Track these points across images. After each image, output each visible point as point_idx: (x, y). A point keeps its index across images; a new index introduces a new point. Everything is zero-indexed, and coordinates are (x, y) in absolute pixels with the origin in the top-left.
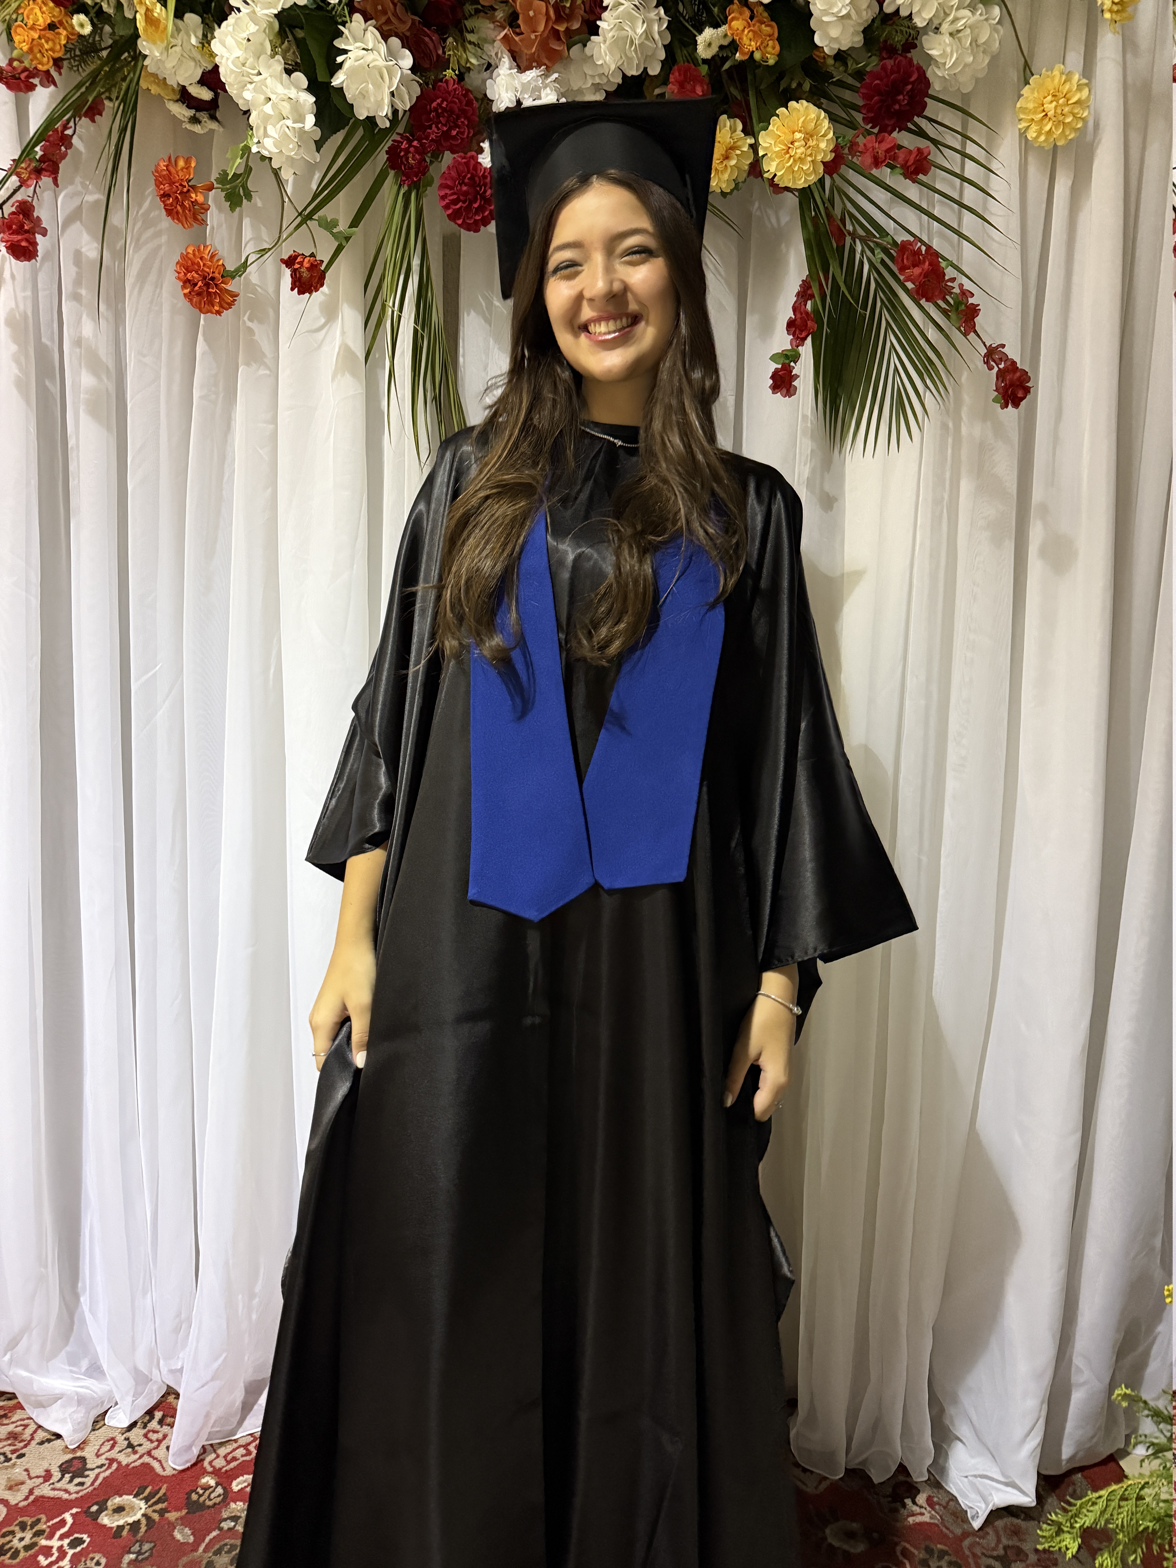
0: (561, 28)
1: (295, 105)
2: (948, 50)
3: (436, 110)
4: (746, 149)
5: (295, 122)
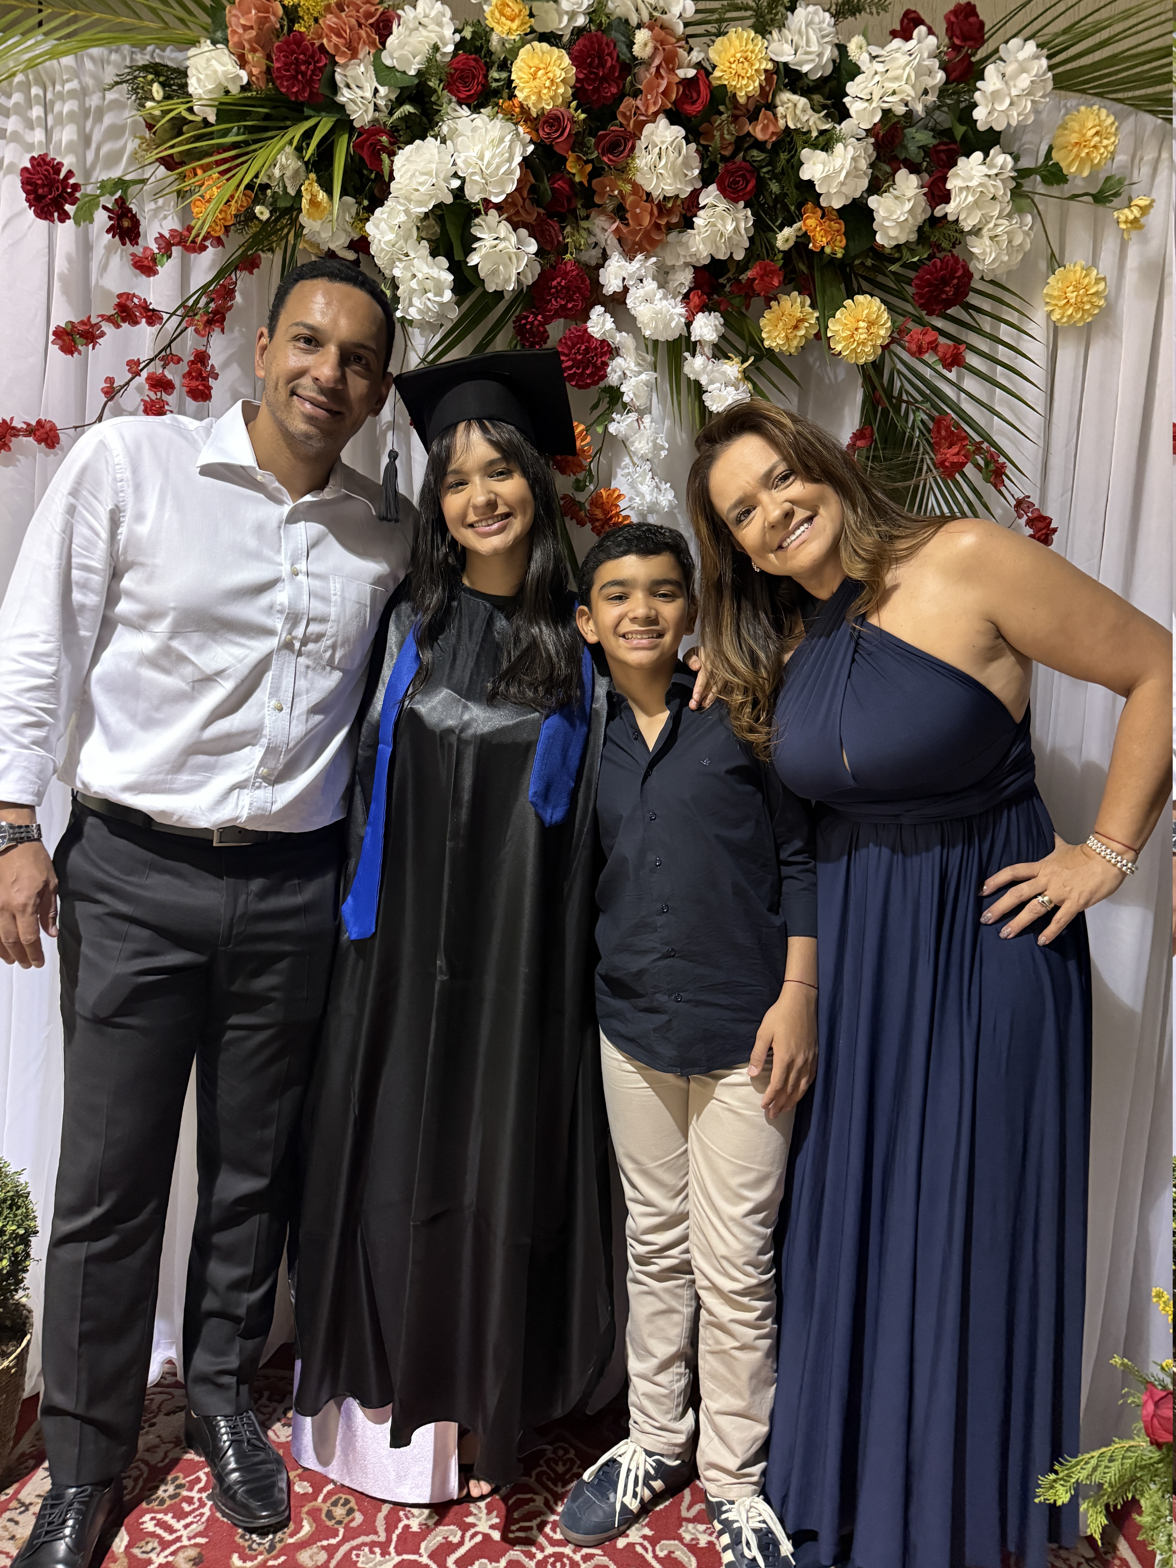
0: (663, 222)
1: (437, 281)
2: (988, 250)
3: (556, 287)
4: (813, 321)
5: (435, 295)
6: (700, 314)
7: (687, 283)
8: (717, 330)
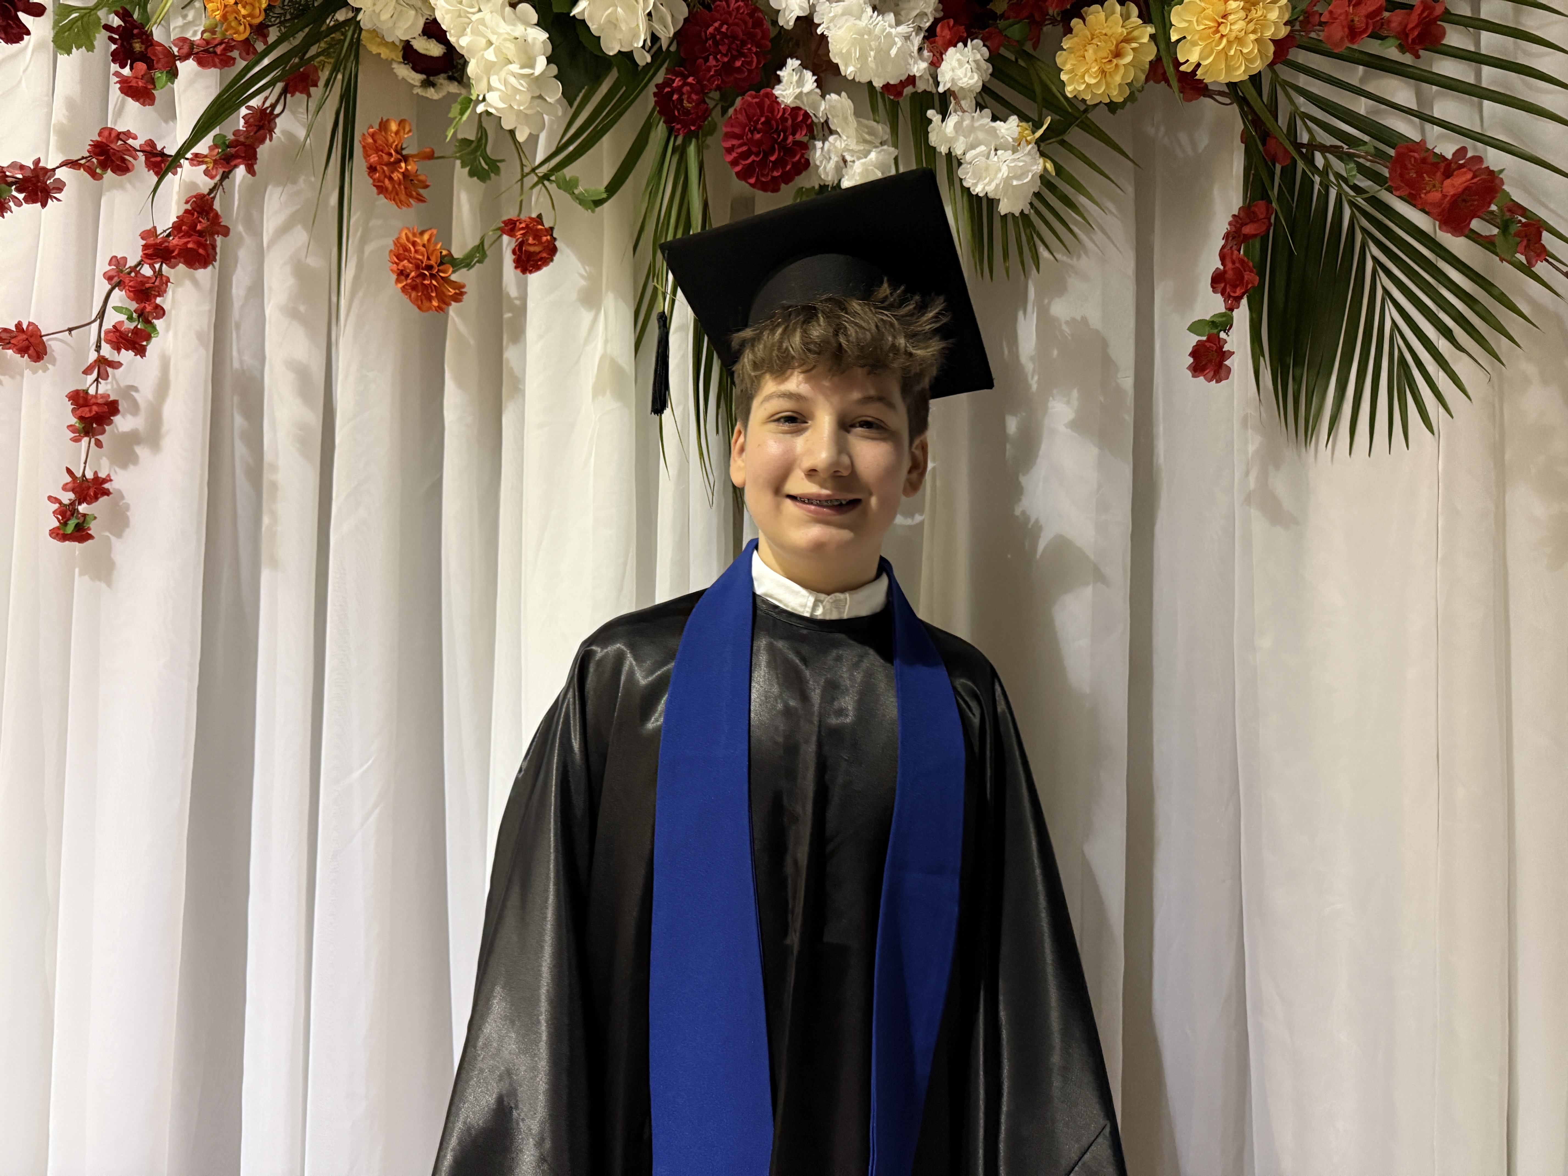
1: (523, 44)
3: (713, 36)
4: (1146, 39)
5: (522, 67)
6: (951, 50)
7: (929, 10)
8: (978, 68)
